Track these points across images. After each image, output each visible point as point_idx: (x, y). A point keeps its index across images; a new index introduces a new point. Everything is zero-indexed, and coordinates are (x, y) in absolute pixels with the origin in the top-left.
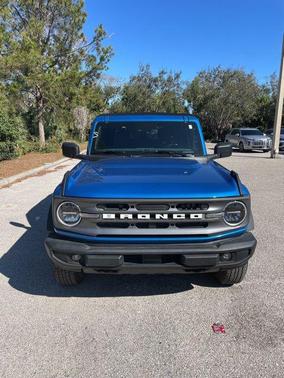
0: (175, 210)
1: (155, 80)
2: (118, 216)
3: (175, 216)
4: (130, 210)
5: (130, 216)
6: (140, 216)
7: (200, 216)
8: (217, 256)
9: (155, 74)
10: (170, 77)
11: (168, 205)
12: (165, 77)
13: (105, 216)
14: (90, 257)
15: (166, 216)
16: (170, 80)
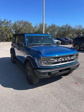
0: (69, 57)
1: (3, 22)
2: (58, 60)
3: (69, 59)
4: (60, 58)
5: (60, 60)
6: (62, 60)
7: (73, 58)
8: (76, 67)
9: (3, 20)
10: (8, 22)
11: (67, 56)
12: (6, 21)
13: (55, 61)
14: (52, 72)
15: (67, 59)
16: (7, 22)
